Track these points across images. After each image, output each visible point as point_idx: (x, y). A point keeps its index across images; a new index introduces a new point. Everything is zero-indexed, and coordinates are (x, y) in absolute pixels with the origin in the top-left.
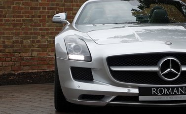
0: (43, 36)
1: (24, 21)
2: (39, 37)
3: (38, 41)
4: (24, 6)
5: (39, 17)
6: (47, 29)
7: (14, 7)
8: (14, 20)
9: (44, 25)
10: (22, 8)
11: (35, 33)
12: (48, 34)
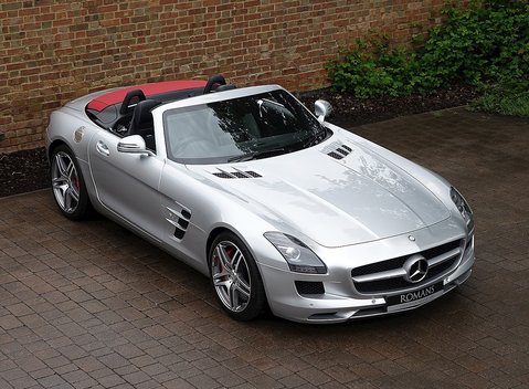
0: (210, 55)
1: (178, 35)
2: (205, 58)
3: (203, 65)
4: (178, 11)
5: (204, 24)
6: (217, 43)
7: (162, 15)
8: (163, 37)
9: (212, 37)
10: (176, 15)
11: (198, 53)
12: (218, 50)
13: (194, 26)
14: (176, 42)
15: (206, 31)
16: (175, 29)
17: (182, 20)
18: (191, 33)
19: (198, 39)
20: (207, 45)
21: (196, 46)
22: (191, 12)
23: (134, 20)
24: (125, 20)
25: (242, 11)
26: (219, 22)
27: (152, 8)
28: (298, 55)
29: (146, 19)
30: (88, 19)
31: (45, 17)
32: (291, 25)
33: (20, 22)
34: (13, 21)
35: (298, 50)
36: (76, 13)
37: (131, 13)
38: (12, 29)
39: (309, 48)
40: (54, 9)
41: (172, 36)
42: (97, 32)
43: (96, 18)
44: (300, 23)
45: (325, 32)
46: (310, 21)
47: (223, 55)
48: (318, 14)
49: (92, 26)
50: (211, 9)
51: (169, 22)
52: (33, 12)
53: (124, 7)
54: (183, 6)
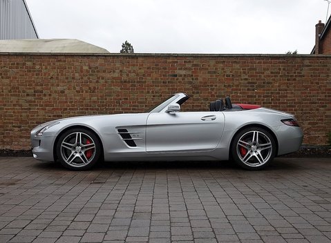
23: (217, 96)
24: (212, 96)
25: (277, 100)
27: (227, 92)
28: (310, 126)
30: (193, 93)
31: (173, 89)
32: (306, 110)
33: (160, 90)
34: (157, 89)
35: (309, 124)
37: (216, 93)
38: (156, 93)
39: (317, 123)
40: (179, 86)
42: (198, 99)
43: (198, 93)
44: (311, 110)
45: (326, 116)
46: (317, 110)
48: (323, 107)
49: (195, 96)
50: (259, 96)
52: (167, 86)
53: (212, 90)
54: (244, 93)
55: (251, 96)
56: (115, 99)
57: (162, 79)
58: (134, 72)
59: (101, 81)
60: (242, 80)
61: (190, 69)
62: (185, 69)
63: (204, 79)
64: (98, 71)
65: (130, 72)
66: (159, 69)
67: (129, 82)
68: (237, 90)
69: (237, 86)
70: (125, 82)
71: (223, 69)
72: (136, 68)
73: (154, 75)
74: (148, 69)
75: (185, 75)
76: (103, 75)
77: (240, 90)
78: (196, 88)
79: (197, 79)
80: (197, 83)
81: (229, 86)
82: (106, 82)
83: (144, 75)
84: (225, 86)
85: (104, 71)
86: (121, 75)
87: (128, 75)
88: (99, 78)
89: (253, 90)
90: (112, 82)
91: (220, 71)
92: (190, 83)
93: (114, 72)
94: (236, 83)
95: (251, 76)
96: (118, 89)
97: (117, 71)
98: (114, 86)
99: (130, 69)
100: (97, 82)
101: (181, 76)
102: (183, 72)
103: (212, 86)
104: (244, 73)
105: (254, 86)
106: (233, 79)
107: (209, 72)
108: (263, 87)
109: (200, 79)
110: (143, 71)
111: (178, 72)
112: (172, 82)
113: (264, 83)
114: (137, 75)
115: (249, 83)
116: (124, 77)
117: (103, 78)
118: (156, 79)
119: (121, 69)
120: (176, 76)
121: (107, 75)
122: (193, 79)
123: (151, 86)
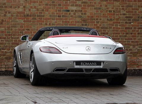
13: (127, 34)
14: (119, 39)
15: (132, 36)
16: (119, 34)
17: (122, 31)
18: (126, 36)
19: (129, 39)
20: (132, 42)
21: (128, 42)
22: (126, 28)
24: (98, 27)
26: (138, 34)
27: (109, 24)
29: (107, 28)
30: (83, 25)
31: (66, 22)
33: (56, 22)
34: (53, 21)
36: (78, 22)
37: (100, 25)
38: (53, 24)
40: (70, 19)
41: (117, 36)
47: (139, 47)
50: (135, 28)
51: (116, 31)
52: (61, 19)
53: (98, 22)
54: (123, 25)
55: (129, 28)
56: (19, 30)
57: (57, 14)
58: (35, 7)
59: (8, 15)
60: (121, 15)
61: (80, 6)
62: (76, 5)
63: (91, 14)
64: (6, 7)
65: (31, 7)
66: (55, 5)
67: (31, 16)
68: (117, 23)
69: (117, 19)
70: (28, 15)
71: (106, 6)
72: (36, 5)
73: (51, 10)
74: (46, 5)
75: (76, 11)
76: (10, 9)
77: (119, 23)
78: (84, 21)
79: (85, 14)
80: (85, 17)
81: (111, 20)
82: (12, 16)
83: (43, 10)
84: (108, 19)
85: (11, 7)
86: (25, 10)
87: (30, 10)
88: (6, 13)
89: (130, 23)
90: (17, 16)
91: (103, 7)
92: (80, 17)
93: (19, 7)
94: (117, 17)
95: (129, 12)
96: (22, 21)
97: (22, 7)
98: (18, 19)
99: (32, 5)
100: (5, 15)
101: (72, 11)
102: (74, 8)
103: (97, 19)
104: (123, 9)
105: (130, 20)
106: (114, 14)
107: (95, 9)
108: (138, 20)
109: (88, 14)
110: (42, 7)
111: (70, 8)
112: (65, 16)
113: (138, 17)
114: (38, 10)
115: (127, 17)
116: (27, 12)
117: (9, 13)
118: (52, 13)
119: (24, 5)
120: (69, 11)
121: (13, 10)
122: (82, 14)
123: (49, 19)
